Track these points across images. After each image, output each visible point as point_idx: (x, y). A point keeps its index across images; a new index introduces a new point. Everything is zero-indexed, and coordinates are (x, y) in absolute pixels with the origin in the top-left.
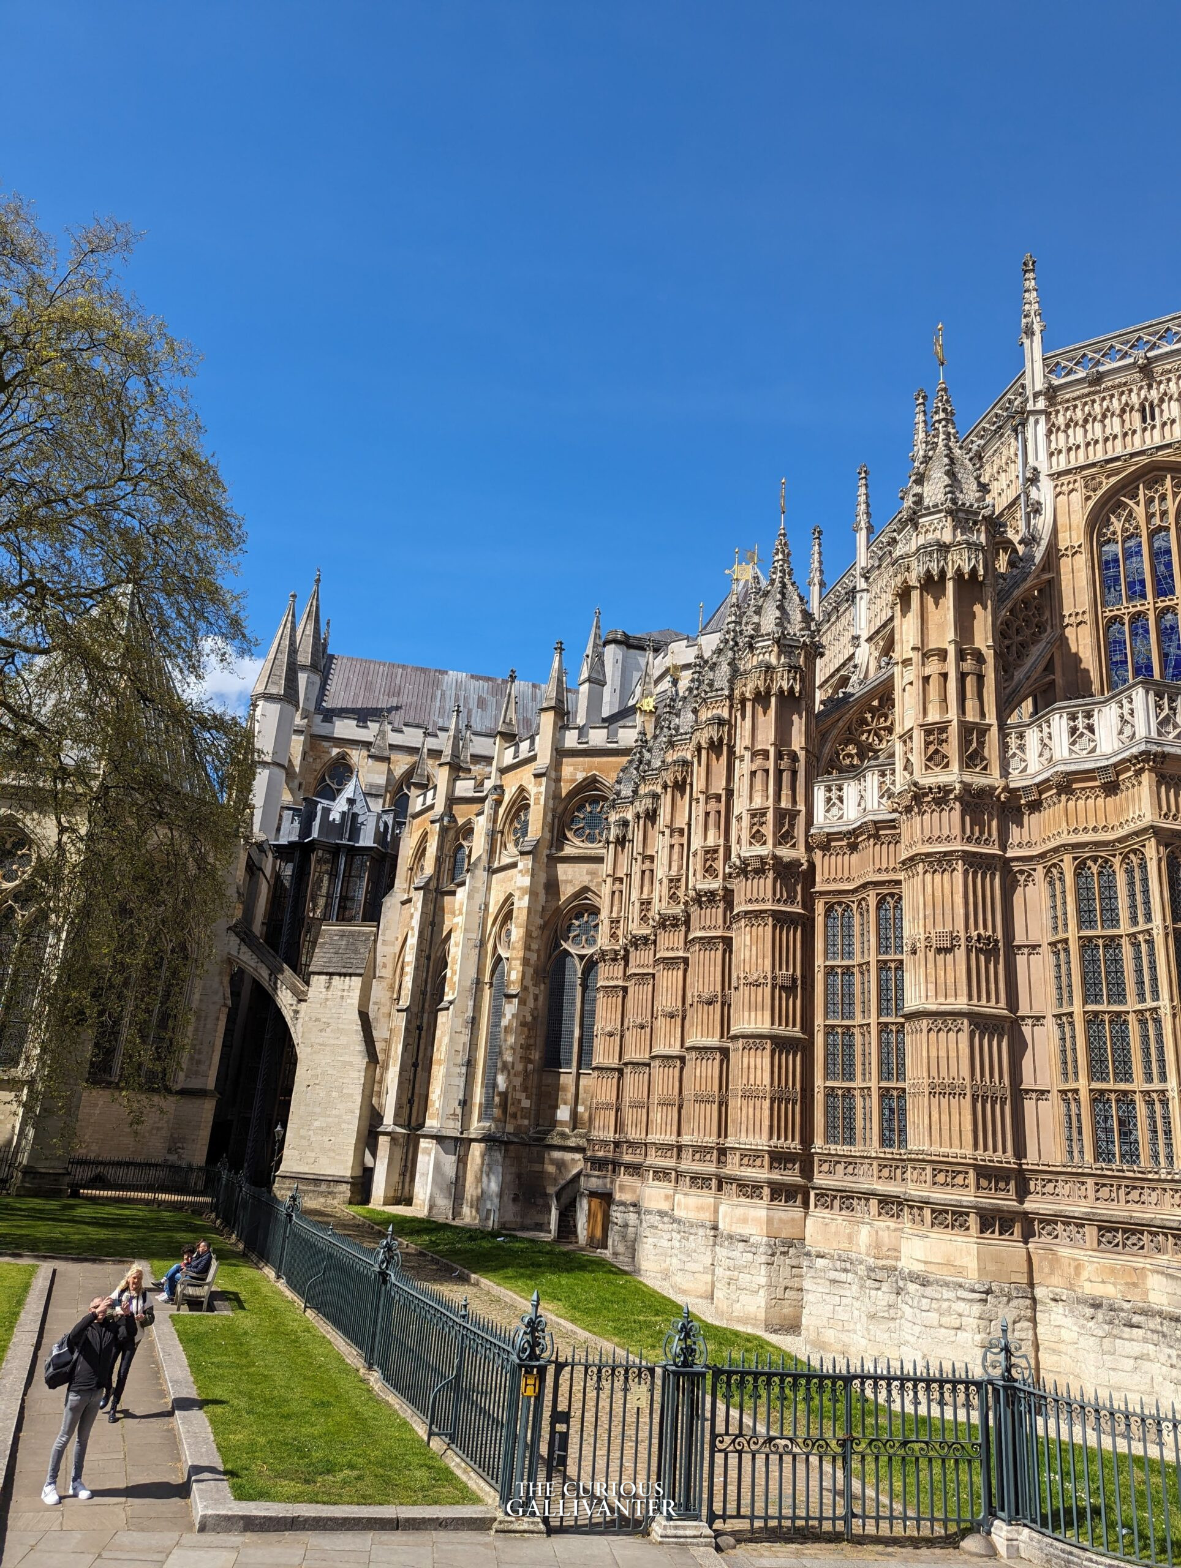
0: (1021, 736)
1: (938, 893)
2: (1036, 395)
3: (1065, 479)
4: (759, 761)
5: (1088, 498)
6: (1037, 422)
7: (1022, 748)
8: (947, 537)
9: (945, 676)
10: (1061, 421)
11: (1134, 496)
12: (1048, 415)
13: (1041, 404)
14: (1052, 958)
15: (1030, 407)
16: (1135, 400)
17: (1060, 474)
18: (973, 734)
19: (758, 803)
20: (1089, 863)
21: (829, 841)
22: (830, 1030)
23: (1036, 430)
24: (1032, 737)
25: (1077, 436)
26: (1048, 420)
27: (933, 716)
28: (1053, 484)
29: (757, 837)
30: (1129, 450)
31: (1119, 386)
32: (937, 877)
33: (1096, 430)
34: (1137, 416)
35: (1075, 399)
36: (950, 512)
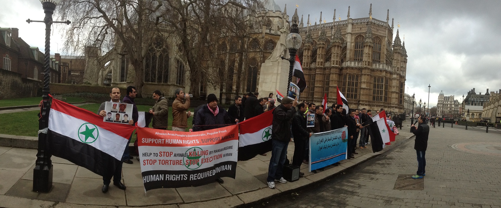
4: (337, 55)
14: (373, 85)
19: (337, 60)
22: (348, 87)
24: (374, 65)
29: (337, 64)
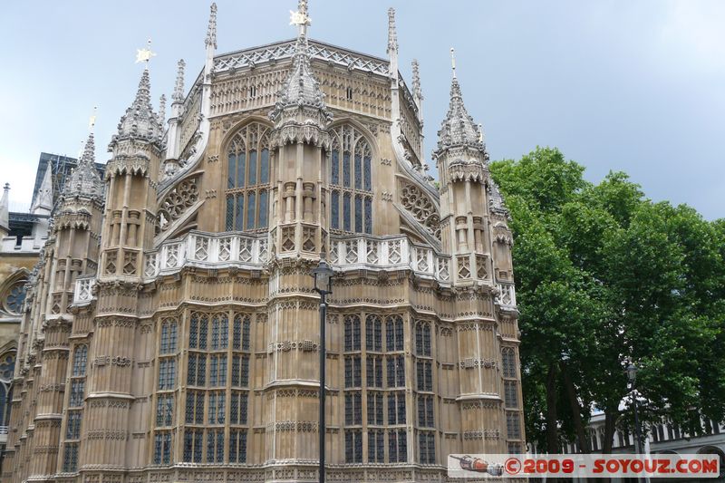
0: (154, 257)
1: (104, 338)
2: (208, 76)
3: (215, 121)
4: (61, 265)
5: (224, 132)
6: (207, 90)
7: (154, 262)
8: (130, 152)
9: (120, 224)
10: (217, 91)
11: (245, 133)
12: (212, 86)
13: (209, 82)
15: (205, 83)
16: (249, 85)
17: (212, 118)
18: (130, 255)
19: (58, 290)
20: (168, 321)
21: (79, 310)
22: (70, 413)
23: (207, 94)
25: (224, 100)
26: (212, 89)
27: (113, 246)
28: (209, 123)
29: (55, 309)
30: (243, 110)
31: (243, 76)
32: (104, 330)
33: (232, 98)
34: (249, 93)
35: (225, 80)
36: (132, 140)
